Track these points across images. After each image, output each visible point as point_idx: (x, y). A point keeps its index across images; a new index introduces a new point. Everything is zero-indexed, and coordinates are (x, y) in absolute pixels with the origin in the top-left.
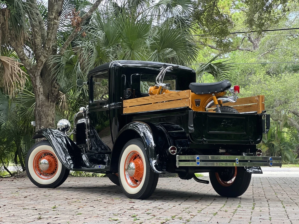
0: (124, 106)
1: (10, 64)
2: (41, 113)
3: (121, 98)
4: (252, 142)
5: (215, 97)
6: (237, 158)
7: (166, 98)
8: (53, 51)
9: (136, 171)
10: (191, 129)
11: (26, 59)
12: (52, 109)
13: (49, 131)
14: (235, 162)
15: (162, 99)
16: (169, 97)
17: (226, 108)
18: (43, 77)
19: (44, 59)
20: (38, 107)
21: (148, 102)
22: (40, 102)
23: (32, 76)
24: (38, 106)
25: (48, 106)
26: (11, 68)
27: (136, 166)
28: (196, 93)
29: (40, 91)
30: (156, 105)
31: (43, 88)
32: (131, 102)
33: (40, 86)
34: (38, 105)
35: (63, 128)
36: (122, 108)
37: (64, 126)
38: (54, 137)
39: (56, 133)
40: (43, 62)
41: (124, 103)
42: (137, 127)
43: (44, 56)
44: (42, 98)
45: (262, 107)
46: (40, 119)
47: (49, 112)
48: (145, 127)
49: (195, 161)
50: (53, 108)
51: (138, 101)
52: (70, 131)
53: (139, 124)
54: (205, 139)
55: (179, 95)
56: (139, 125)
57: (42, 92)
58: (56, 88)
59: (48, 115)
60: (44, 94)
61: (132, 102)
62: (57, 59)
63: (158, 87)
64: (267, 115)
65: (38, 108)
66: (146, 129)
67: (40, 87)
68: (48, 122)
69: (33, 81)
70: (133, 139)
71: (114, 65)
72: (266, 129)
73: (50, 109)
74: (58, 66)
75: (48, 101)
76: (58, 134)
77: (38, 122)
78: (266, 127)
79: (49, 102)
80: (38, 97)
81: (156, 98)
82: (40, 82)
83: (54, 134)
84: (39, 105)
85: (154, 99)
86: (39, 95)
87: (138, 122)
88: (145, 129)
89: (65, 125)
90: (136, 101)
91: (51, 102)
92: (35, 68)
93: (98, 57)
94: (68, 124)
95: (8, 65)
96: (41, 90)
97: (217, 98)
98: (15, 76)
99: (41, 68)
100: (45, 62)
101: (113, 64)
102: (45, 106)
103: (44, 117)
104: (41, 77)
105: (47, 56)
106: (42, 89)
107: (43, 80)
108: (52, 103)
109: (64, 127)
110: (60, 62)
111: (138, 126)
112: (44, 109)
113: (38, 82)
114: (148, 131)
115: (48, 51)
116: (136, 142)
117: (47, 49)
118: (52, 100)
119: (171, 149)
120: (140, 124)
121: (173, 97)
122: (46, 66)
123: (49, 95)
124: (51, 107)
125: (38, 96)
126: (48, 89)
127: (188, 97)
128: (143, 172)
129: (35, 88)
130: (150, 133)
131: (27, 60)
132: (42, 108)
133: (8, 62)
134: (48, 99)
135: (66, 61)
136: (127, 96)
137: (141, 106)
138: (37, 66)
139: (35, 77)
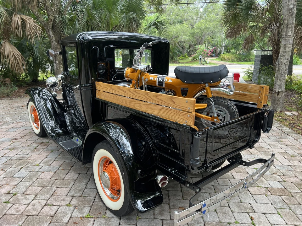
0: (97, 88)
3: (93, 79)
7: (150, 98)
8: (59, 12)
9: (112, 185)
15: (144, 97)
18: (54, 29)
19: (53, 18)
22: (54, 46)
26: (29, 23)
29: (53, 39)
31: (55, 36)
32: (104, 87)
33: (52, 36)
40: (52, 20)
41: (97, 85)
44: (55, 43)
46: (55, 57)
51: (112, 89)
55: (174, 102)
58: (63, 37)
60: (56, 41)
63: (137, 70)
68: (60, 58)
74: (63, 22)
82: (52, 33)
84: (54, 48)
85: (133, 93)
89: (53, 82)
92: (47, 24)
93: (88, 17)
94: (55, 81)
95: (27, 21)
96: (54, 38)
97: (211, 87)
98: (33, 29)
99: (51, 24)
101: (81, 37)
103: (57, 55)
105: (54, 15)
107: (54, 32)
109: (53, 84)
110: (64, 20)
115: (54, 12)
117: (53, 11)
122: (54, 22)
123: (59, 41)
125: (52, 42)
126: (58, 37)
129: (50, 37)
132: (55, 50)
133: (26, 19)
134: (59, 44)
135: (68, 19)
136: (101, 71)
137: (117, 96)
138: (48, 22)
139: (48, 29)
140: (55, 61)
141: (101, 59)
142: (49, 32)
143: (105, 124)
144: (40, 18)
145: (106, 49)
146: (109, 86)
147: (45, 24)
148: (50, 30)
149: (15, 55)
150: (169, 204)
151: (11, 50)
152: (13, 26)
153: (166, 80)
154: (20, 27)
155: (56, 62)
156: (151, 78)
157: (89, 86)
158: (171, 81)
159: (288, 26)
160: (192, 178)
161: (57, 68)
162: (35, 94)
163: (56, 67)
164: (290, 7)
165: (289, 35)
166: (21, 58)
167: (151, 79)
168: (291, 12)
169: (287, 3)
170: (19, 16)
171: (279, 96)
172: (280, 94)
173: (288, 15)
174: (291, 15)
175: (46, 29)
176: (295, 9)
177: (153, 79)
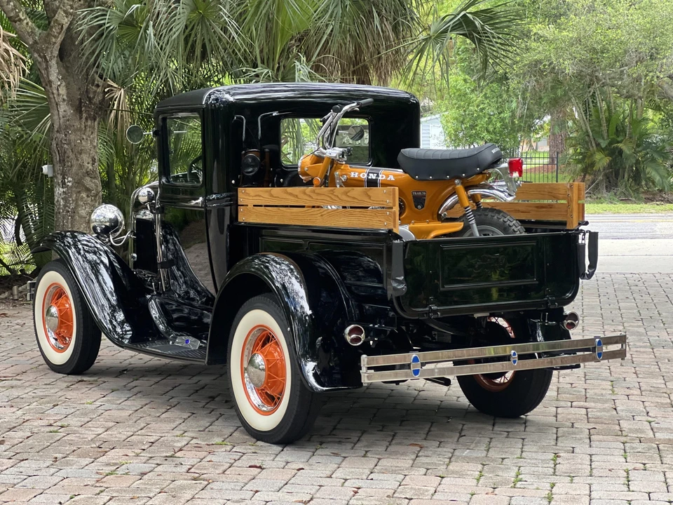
0: (241, 201)
2: (65, 146)
3: (233, 182)
4: (553, 302)
5: (460, 187)
6: (513, 351)
7: (337, 199)
9: (269, 377)
10: (399, 287)
11: (23, 18)
12: (92, 137)
13: (70, 240)
14: (509, 360)
15: (329, 199)
16: (344, 198)
17: (490, 214)
18: (66, 59)
19: (66, 20)
20: (58, 131)
21: (297, 202)
22: (62, 121)
23: (40, 59)
24: (56, 129)
25: (80, 130)
27: (268, 365)
28: (414, 178)
29: (59, 95)
30: (315, 213)
31: (67, 87)
32: (256, 196)
33: (59, 83)
34: (56, 127)
35: (105, 226)
36: (237, 206)
37: (106, 222)
38: (79, 254)
39: (86, 243)
40: (62, 27)
41: (240, 195)
42: (267, 267)
43: (65, 11)
44: (65, 111)
45: (579, 213)
46: (62, 161)
47: (84, 143)
48: (287, 268)
49: (408, 366)
50: (92, 133)
51: (272, 196)
52: (124, 233)
53: (273, 260)
54: (434, 307)
55: (369, 197)
56: (272, 265)
57: (65, 97)
58: (98, 86)
59: (81, 150)
60: (70, 100)
61: (260, 196)
62: (97, 17)
63: (323, 158)
64: (590, 232)
65: (58, 135)
66: (289, 274)
67: (59, 86)
68: (81, 166)
69: (43, 72)
71: (213, 100)
72: (589, 266)
73: (84, 137)
74: (99, 33)
75: (81, 118)
76: (90, 247)
77: (58, 167)
78: (587, 263)
79: (84, 120)
80: (56, 108)
81: (314, 196)
82: (58, 74)
83: (80, 247)
84: (60, 127)
85: (310, 196)
86: (57, 104)
87: (271, 256)
88: (287, 275)
89: (110, 219)
90: (267, 194)
91: (86, 119)
92: (45, 40)
93: (194, 9)
94: (116, 216)
96: (63, 91)
97: (467, 188)
99: (59, 40)
100: (67, 25)
101: (213, 97)
102: (72, 128)
103: (72, 156)
104: (61, 60)
105: (72, 11)
106: (64, 88)
107: (67, 68)
108: (89, 123)
109: (108, 224)
110: (104, 24)
111: (270, 268)
112: (72, 137)
113: (54, 74)
114: (294, 278)
118: (89, 115)
119: (351, 332)
120: (276, 262)
121: (354, 198)
122: (70, 34)
123: (81, 102)
124: (88, 133)
125: (55, 105)
126: (79, 89)
127: (391, 205)
128: (285, 380)
129: (48, 88)
130: (299, 284)
131: (25, 21)
132: (66, 135)
134: (81, 112)
135: (119, 21)
136: (250, 170)
137: (281, 208)
138: (49, 35)
139: (47, 61)
140: (60, 177)
141: (250, 144)
142: (47, 69)
143: (257, 258)
144: (20, 20)
145: (261, 119)
146: (266, 191)
147: (35, 42)
148: (53, 63)
153: (382, 177)
155: (64, 183)
156: (353, 173)
157: (224, 198)
158: (393, 179)
161: (65, 206)
162: (69, 247)
163: (62, 203)
167: (352, 176)
177: (356, 176)
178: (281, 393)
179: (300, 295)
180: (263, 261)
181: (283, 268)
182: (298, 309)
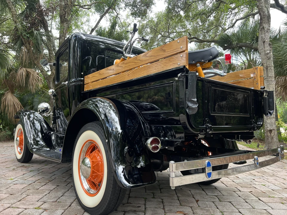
0: (86, 82)
1: (32, 73)
3: (82, 73)
5: (200, 68)
7: (139, 61)
9: (93, 172)
15: (133, 64)
26: (33, 75)
27: (93, 164)
30: (124, 75)
32: (92, 77)
35: (43, 110)
36: (84, 85)
37: (44, 108)
41: (85, 79)
42: (96, 105)
48: (108, 105)
51: (100, 74)
53: (100, 100)
54: (209, 126)
56: (99, 103)
66: (109, 108)
70: (90, 122)
82: (53, 85)
85: (121, 67)
87: (99, 98)
88: (108, 109)
90: (98, 74)
94: (47, 107)
95: (31, 73)
97: (203, 69)
98: (36, 80)
111: (98, 105)
114: (112, 111)
116: (94, 127)
119: (152, 143)
120: (102, 101)
127: (184, 49)
128: (103, 174)
130: (115, 114)
133: (31, 72)
138: (50, 75)
139: (50, 82)
142: (49, 84)
144: (43, 71)
147: (47, 77)
148: (51, 83)
149: (15, 104)
150: (164, 209)
151: (12, 99)
152: (18, 77)
154: (24, 77)
159: (267, 68)
160: (190, 190)
162: (25, 116)
164: (266, 52)
165: (270, 76)
166: (20, 107)
168: (268, 56)
169: (263, 49)
170: (25, 69)
171: (272, 134)
172: (272, 132)
173: (265, 59)
174: (269, 59)
175: (48, 81)
176: (271, 53)
178: (101, 182)
179: (116, 121)
180: (94, 102)
181: (105, 105)
182: (114, 129)
